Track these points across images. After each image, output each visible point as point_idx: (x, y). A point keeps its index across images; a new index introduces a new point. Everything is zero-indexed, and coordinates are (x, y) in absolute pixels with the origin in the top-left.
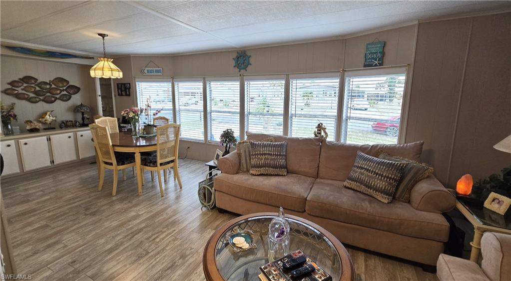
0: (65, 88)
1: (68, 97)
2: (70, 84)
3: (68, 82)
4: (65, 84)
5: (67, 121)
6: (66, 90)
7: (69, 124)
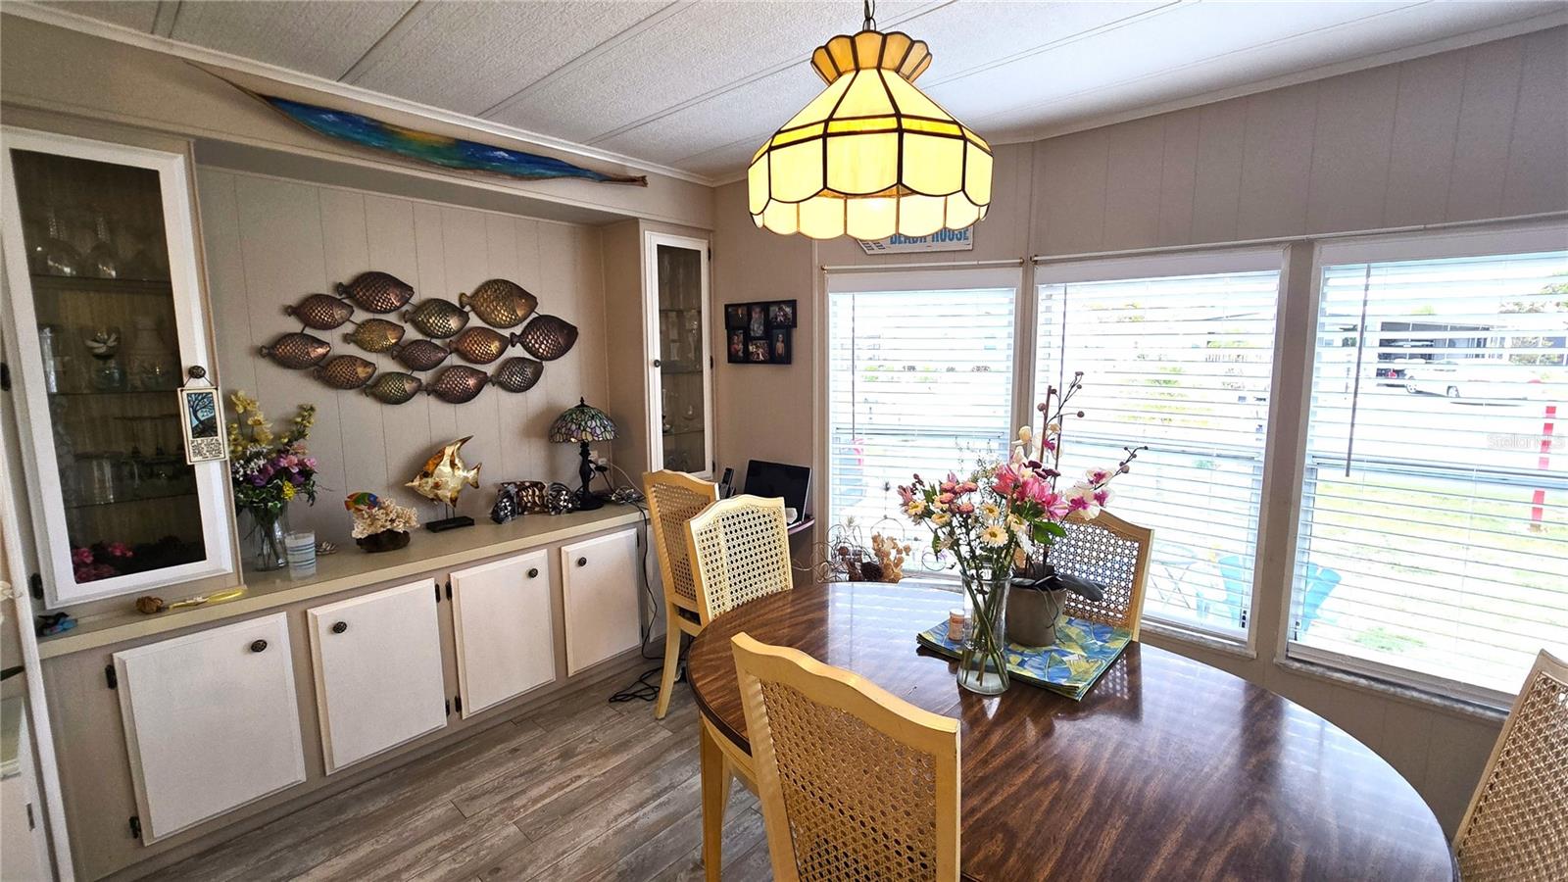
0: (518, 330)
1: (529, 371)
2: (542, 310)
3: (531, 301)
4: (520, 313)
5: (521, 487)
6: (521, 339)
7: (528, 497)
